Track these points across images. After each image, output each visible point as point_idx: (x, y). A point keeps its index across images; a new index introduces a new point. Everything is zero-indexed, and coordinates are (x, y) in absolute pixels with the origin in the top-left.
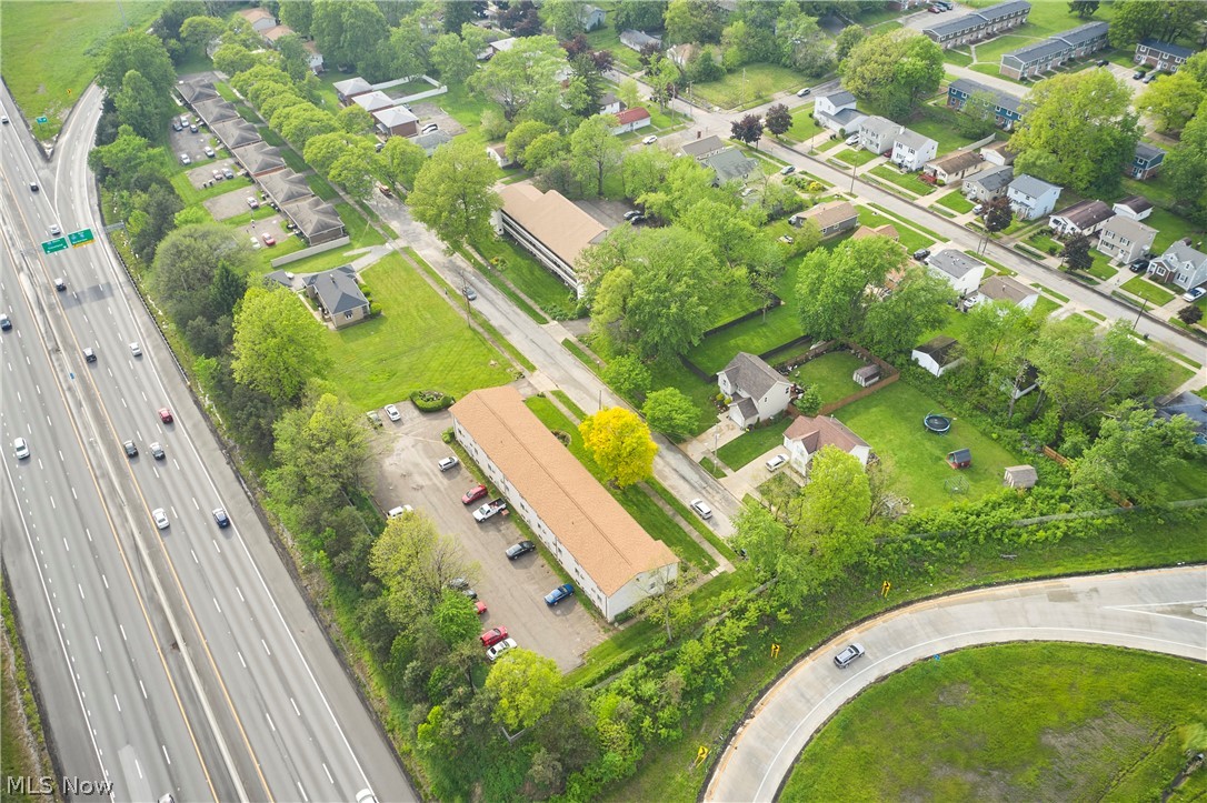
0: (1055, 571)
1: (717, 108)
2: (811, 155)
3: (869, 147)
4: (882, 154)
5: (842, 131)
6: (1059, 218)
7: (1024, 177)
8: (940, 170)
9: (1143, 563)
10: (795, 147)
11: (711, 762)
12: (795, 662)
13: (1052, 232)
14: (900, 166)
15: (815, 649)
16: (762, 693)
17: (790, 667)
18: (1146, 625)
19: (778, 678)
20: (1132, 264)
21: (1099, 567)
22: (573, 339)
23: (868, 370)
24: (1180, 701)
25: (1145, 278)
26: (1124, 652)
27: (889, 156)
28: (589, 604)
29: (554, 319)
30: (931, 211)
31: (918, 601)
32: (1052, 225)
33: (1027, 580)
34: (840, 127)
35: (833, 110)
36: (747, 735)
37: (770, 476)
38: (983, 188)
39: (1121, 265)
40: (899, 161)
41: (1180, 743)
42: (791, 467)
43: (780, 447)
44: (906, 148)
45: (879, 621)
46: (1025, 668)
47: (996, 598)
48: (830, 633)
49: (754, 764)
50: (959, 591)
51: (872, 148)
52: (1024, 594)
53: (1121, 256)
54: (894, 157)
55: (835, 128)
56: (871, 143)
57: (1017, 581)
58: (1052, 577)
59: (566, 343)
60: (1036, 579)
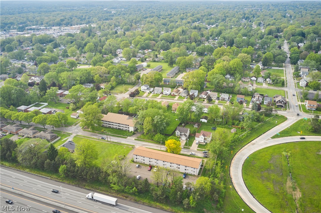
0: (250, 141)
1: (119, 94)
2: (147, 97)
3: (157, 93)
4: (161, 93)
5: (150, 92)
6: (201, 95)
7: (191, 90)
8: (175, 93)
9: (258, 136)
10: (142, 96)
11: (233, 187)
12: (230, 169)
13: (201, 98)
14: (166, 95)
15: (230, 165)
16: (230, 175)
17: (230, 170)
18: (266, 143)
19: (230, 171)
20: (217, 99)
21: (254, 139)
22: (137, 138)
23: (196, 124)
24: (279, 150)
25: (220, 100)
26: (267, 147)
27: (163, 93)
28: (191, 175)
29: (128, 136)
30: (178, 100)
31: (237, 153)
32: (200, 97)
33: (247, 144)
34: (149, 91)
35: (146, 88)
36: (234, 181)
37: (198, 145)
38: (185, 94)
39: (215, 100)
40: (165, 94)
41: (284, 155)
42: (200, 142)
43: (195, 140)
44: (166, 91)
45: (235, 158)
46: (258, 155)
47: (246, 148)
48: (230, 163)
49: (239, 184)
50: (241, 149)
51: (158, 93)
52: (249, 146)
53: (214, 98)
54: (164, 93)
55: (148, 91)
56: (158, 92)
57: (246, 145)
58: (250, 142)
59: (135, 139)
60: (248, 143)
